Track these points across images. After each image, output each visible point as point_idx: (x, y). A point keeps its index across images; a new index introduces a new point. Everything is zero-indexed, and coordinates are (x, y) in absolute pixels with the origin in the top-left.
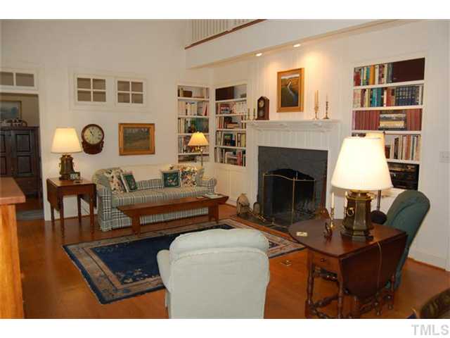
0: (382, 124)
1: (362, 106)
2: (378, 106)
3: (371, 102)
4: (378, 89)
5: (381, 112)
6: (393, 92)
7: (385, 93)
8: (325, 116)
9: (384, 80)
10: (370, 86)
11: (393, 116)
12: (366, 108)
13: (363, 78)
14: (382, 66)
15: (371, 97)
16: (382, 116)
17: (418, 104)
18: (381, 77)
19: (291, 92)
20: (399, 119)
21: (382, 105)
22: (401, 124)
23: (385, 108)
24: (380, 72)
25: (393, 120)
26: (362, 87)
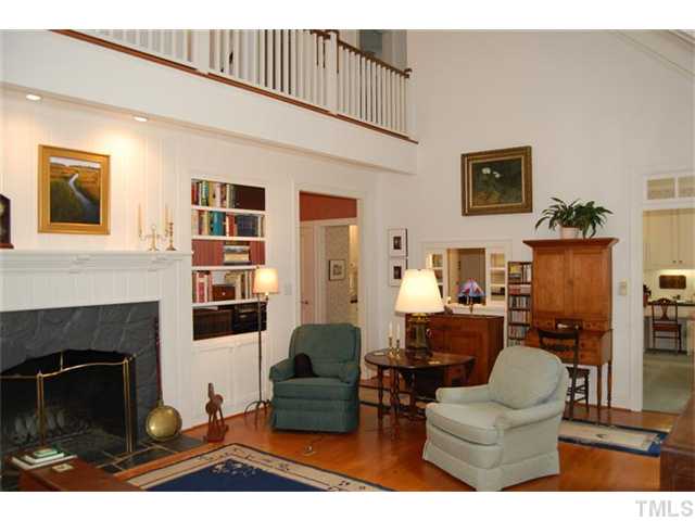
0: (228, 258)
1: (200, 233)
2: (218, 234)
3: (212, 229)
4: (219, 213)
5: (225, 242)
6: (237, 219)
7: (227, 219)
8: (168, 246)
9: (227, 202)
10: (210, 209)
11: (238, 247)
12: (206, 237)
13: (202, 195)
14: (223, 185)
15: (212, 222)
16: (226, 247)
17: (257, 236)
18: (223, 199)
19: (78, 194)
20: (243, 252)
21: (224, 234)
22: (245, 258)
23: (228, 238)
24: (222, 192)
25: (240, 253)
26: (200, 207)
